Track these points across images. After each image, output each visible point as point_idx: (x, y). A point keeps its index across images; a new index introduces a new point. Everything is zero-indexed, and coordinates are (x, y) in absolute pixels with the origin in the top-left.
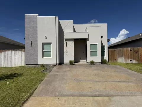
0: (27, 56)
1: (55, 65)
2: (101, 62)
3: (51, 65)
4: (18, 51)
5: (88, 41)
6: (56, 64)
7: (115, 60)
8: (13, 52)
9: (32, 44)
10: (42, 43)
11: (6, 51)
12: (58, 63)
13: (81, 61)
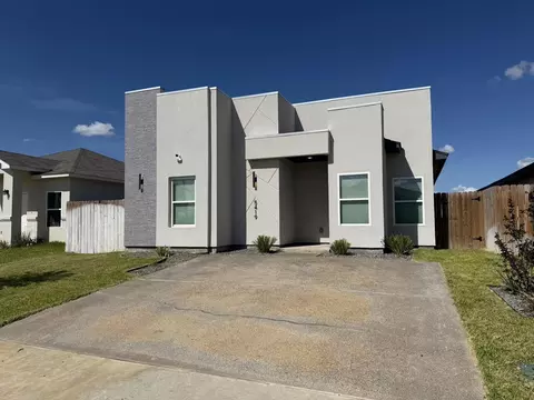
0: (130, 220)
1: (206, 251)
2: (382, 245)
3: (195, 252)
4: (109, 206)
5: (332, 162)
6: (210, 249)
7: (480, 239)
8: (98, 207)
9: (141, 182)
10: (170, 179)
11: (81, 205)
12: (214, 243)
13: (322, 240)
